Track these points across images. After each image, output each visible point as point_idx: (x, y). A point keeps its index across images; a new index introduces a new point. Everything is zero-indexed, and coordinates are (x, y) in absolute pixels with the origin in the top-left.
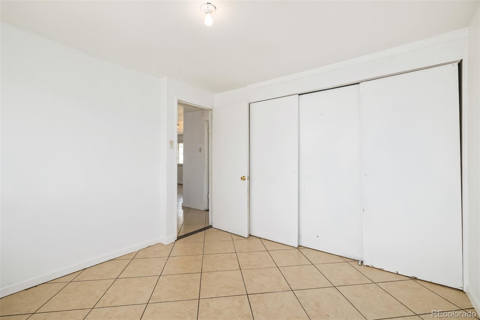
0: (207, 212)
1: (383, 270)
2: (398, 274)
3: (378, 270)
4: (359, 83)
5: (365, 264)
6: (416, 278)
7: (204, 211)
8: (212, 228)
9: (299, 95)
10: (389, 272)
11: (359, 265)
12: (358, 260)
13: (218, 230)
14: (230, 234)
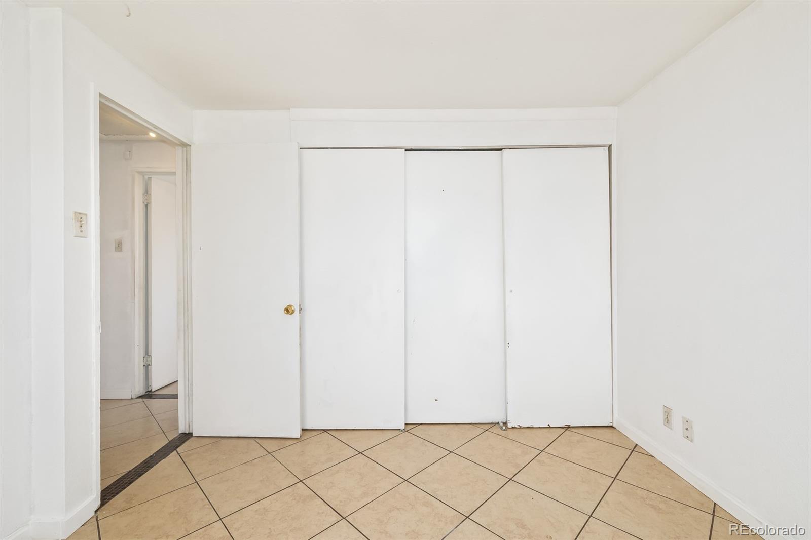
0: (144, 400)
1: (533, 428)
2: (550, 427)
3: (527, 430)
4: (501, 150)
5: (510, 426)
6: (569, 427)
7: (134, 401)
8: (192, 439)
9: (406, 150)
10: (540, 428)
11: (504, 430)
12: (497, 422)
13: (214, 440)
14: (252, 441)
